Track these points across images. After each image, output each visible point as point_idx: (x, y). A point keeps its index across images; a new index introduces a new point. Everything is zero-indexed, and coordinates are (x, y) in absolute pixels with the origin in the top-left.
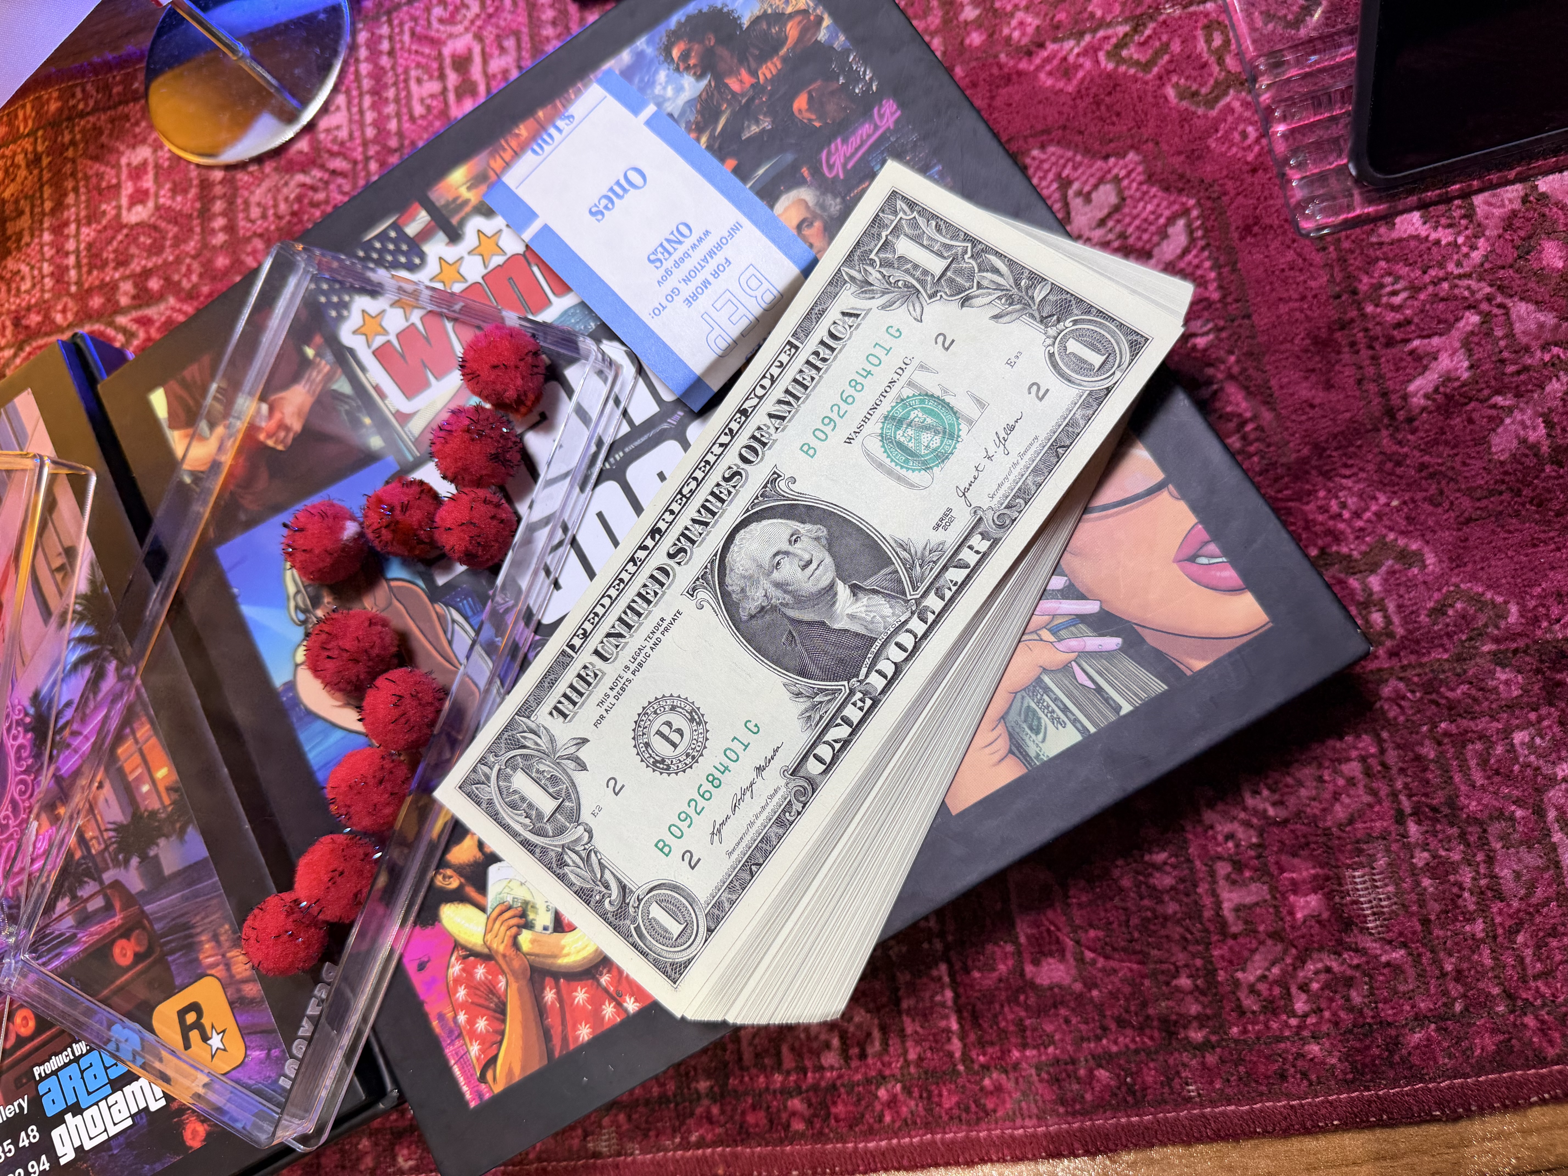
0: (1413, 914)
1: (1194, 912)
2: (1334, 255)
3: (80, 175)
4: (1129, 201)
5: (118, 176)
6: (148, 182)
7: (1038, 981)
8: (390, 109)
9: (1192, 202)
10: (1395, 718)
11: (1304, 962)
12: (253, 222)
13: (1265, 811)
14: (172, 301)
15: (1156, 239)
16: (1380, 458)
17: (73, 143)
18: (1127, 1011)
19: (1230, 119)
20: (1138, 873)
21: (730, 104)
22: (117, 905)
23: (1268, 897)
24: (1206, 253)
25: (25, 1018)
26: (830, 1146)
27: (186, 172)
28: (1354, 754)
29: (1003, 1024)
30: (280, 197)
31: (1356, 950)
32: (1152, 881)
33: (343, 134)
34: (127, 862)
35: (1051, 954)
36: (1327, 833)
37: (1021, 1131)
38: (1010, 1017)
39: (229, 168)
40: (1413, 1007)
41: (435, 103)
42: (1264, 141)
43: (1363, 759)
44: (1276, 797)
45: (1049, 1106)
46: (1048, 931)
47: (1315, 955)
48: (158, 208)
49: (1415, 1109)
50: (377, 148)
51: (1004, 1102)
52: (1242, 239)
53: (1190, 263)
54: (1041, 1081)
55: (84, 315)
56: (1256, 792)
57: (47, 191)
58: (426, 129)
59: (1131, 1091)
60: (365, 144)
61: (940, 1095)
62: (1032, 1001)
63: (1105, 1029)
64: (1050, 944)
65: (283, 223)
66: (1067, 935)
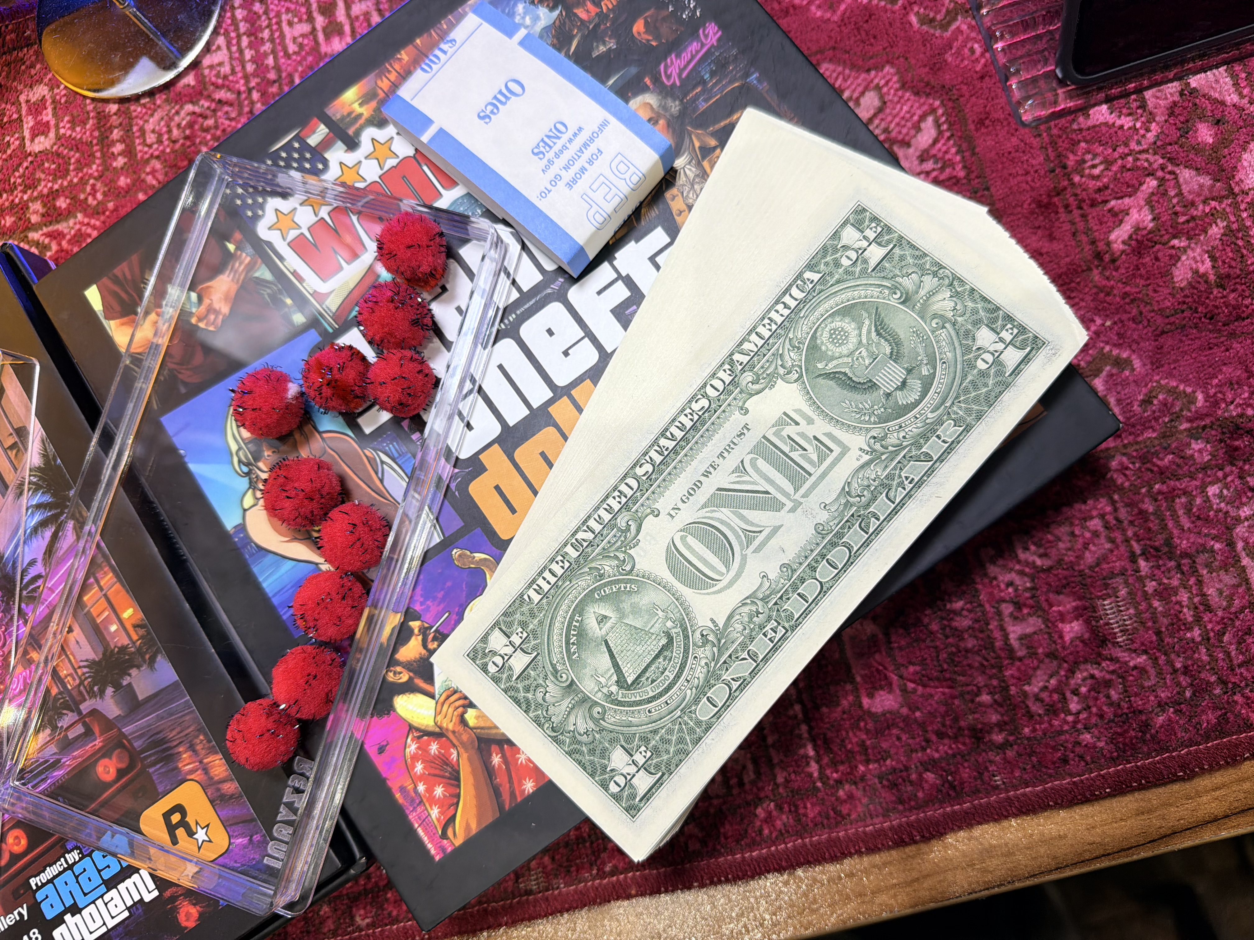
0: (1149, 628)
1: (988, 644)
2: (1046, 139)
4: (888, 104)
5: (19, 112)
6: (48, 116)
7: (873, 710)
8: (267, 47)
9: (937, 103)
10: (1122, 484)
11: (1073, 673)
12: (150, 146)
13: (1034, 562)
14: (80, 216)
15: (913, 132)
16: (1094, 290)
18: (944, 725)
19: (960, 38)
20: (943, 618)
21: (579, 29)
22: (96, 730)
23: (1043, 626)
24: (952, 142)
25: (17, 838)
26: (721, 859)
27: (83, 107)
28: (1095, 513)
29: (849, 746)
30: (173, 125)
31: (1111, 660)
32: (955, 624)
33: (226, 69)
34: (102, 692)
35: (882, 688)
36: (1081, 573)
37: (871, 828)
38: (855, 740)
39: (122, 101)
40: (1156, 697)
41: (306, 41)
42: (987, 55)
43: (1102, 516)
44: (1042, 551)
45: (891, 806)
46: (877, 670)
47: (1082, 667)
48: (58, 138)
49: (1165, 773)
50: (257, 80)
51: (856, 807)
52: (977, 130)
53: (940, 150)
54: (883, 787)
56: (1026, 549)
58: (300, 63)
59: (952, 787)
60: (246, 77)
61: (805, 808)
62: (870, 726)
63: (928, 741)
64: (880, 680)
65: (177, 146)
66: (892, 672)
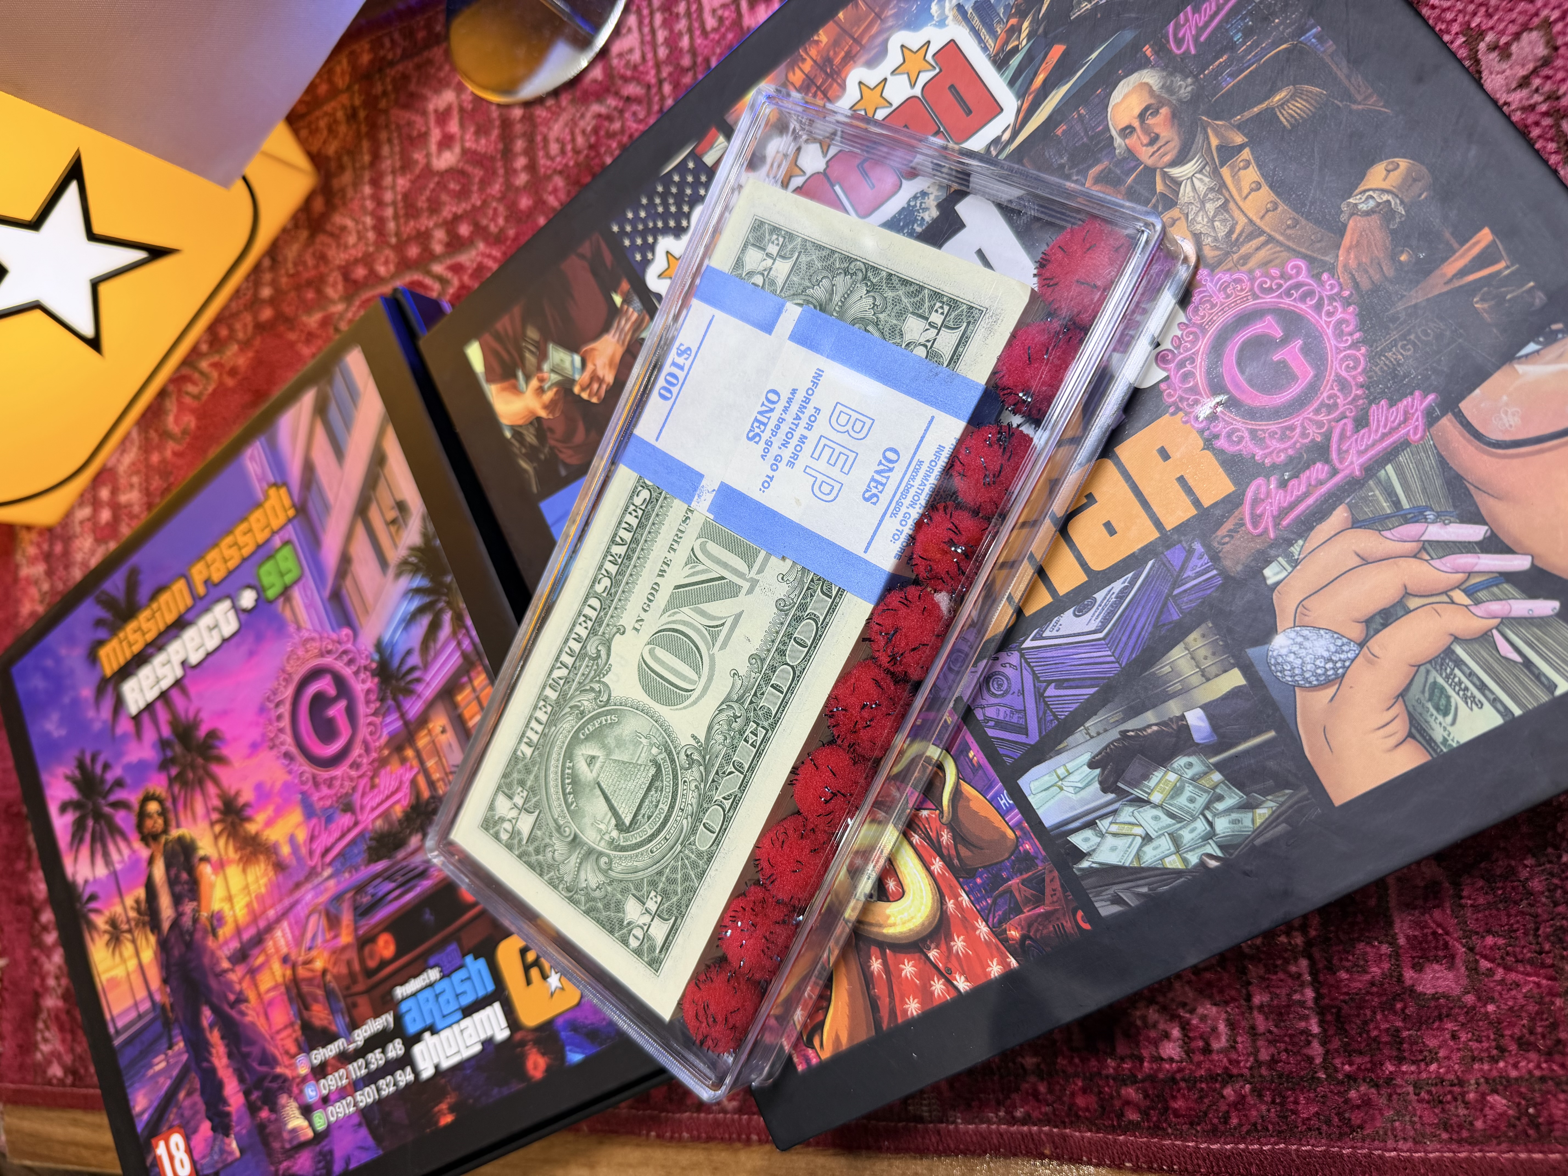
3: (393, 127)
4: (1562, 50)
5: (427, 124)
6: (454, 127)
7: (1420, 989)
8: (682, 25)
12: (552, 159)
14: (481, 246)
17: (385, 93)
18: (1531, 1033)
20: (1552, 875)
25: (386, 942)
27: (488, 113)
29: (1375, 1033)
30: (577, 131)
33: (636, 57)
35: (1437, 959)
37: (1393, 1154)
38: (1384, 1026)
39: (528, 104)
41: (727, 14)
45: (1429, 1130)
46: (1434, 933)
48: (465, 152)
50: (670, 69)
51: (1373, 1119)
54: (1420, 1101)
55: (405, 265)
57: (366, 145)
58: (718, 42)
59: (1533, 1122)
60: (658, 66)
61: (1296, 1102)
62: (1411, 1010)
63: (1502, 1049)
64: (1436, 948)
65: (581, 158)
66: (1458, 940)
